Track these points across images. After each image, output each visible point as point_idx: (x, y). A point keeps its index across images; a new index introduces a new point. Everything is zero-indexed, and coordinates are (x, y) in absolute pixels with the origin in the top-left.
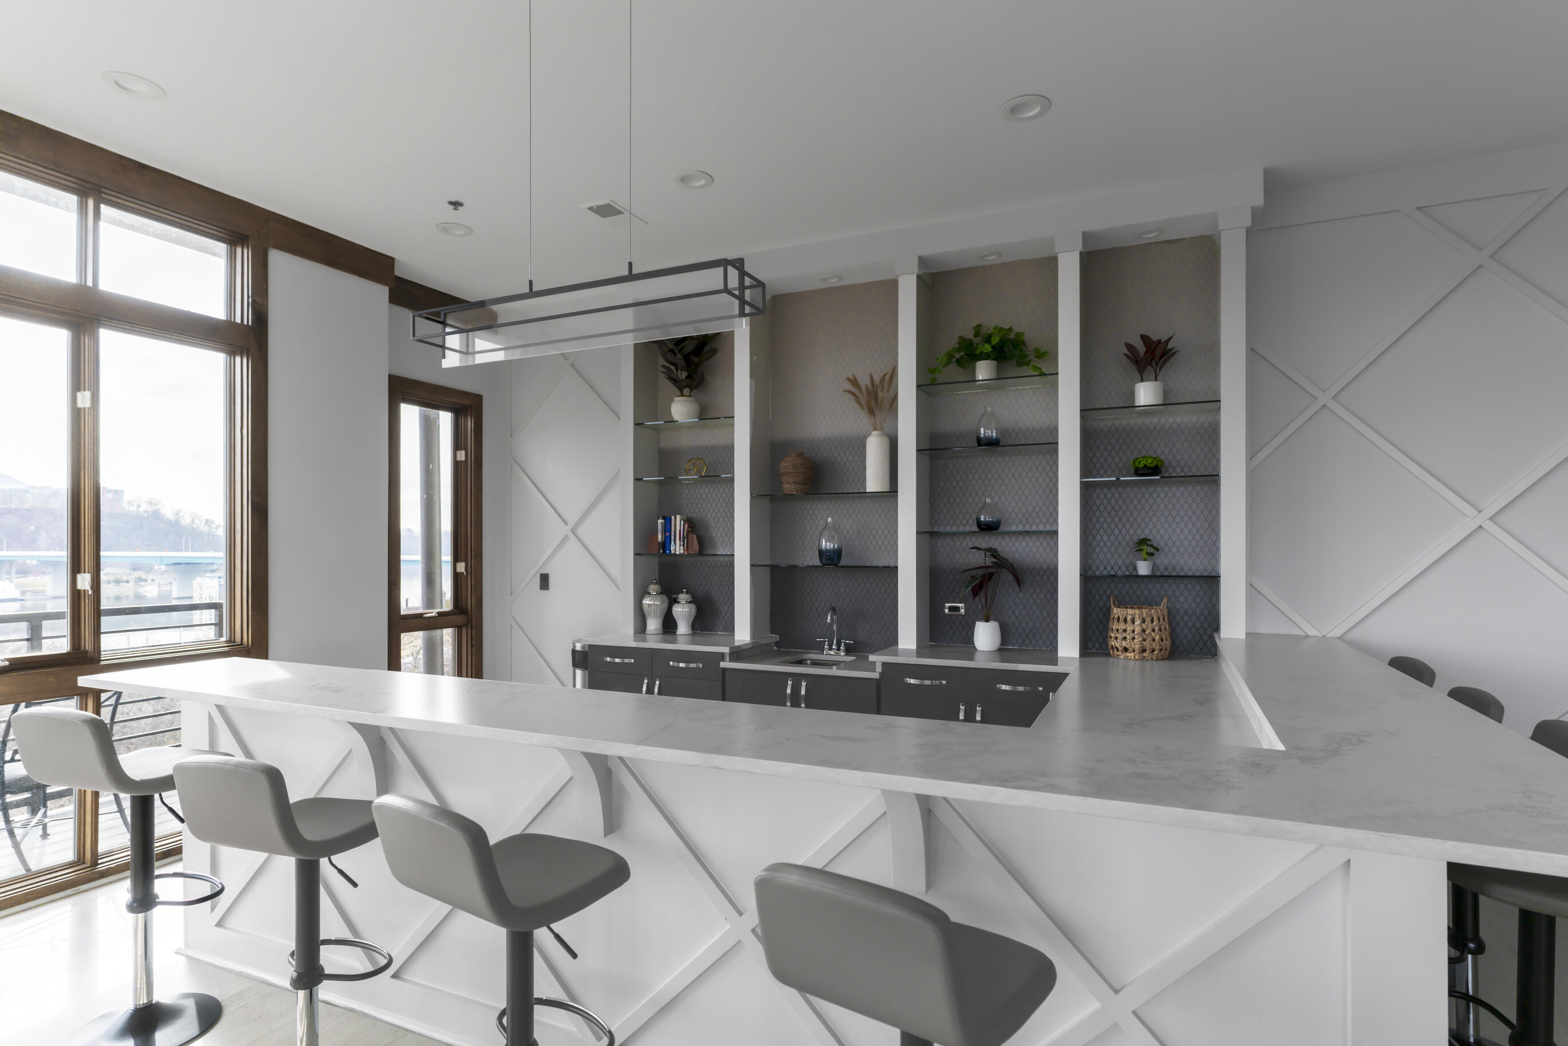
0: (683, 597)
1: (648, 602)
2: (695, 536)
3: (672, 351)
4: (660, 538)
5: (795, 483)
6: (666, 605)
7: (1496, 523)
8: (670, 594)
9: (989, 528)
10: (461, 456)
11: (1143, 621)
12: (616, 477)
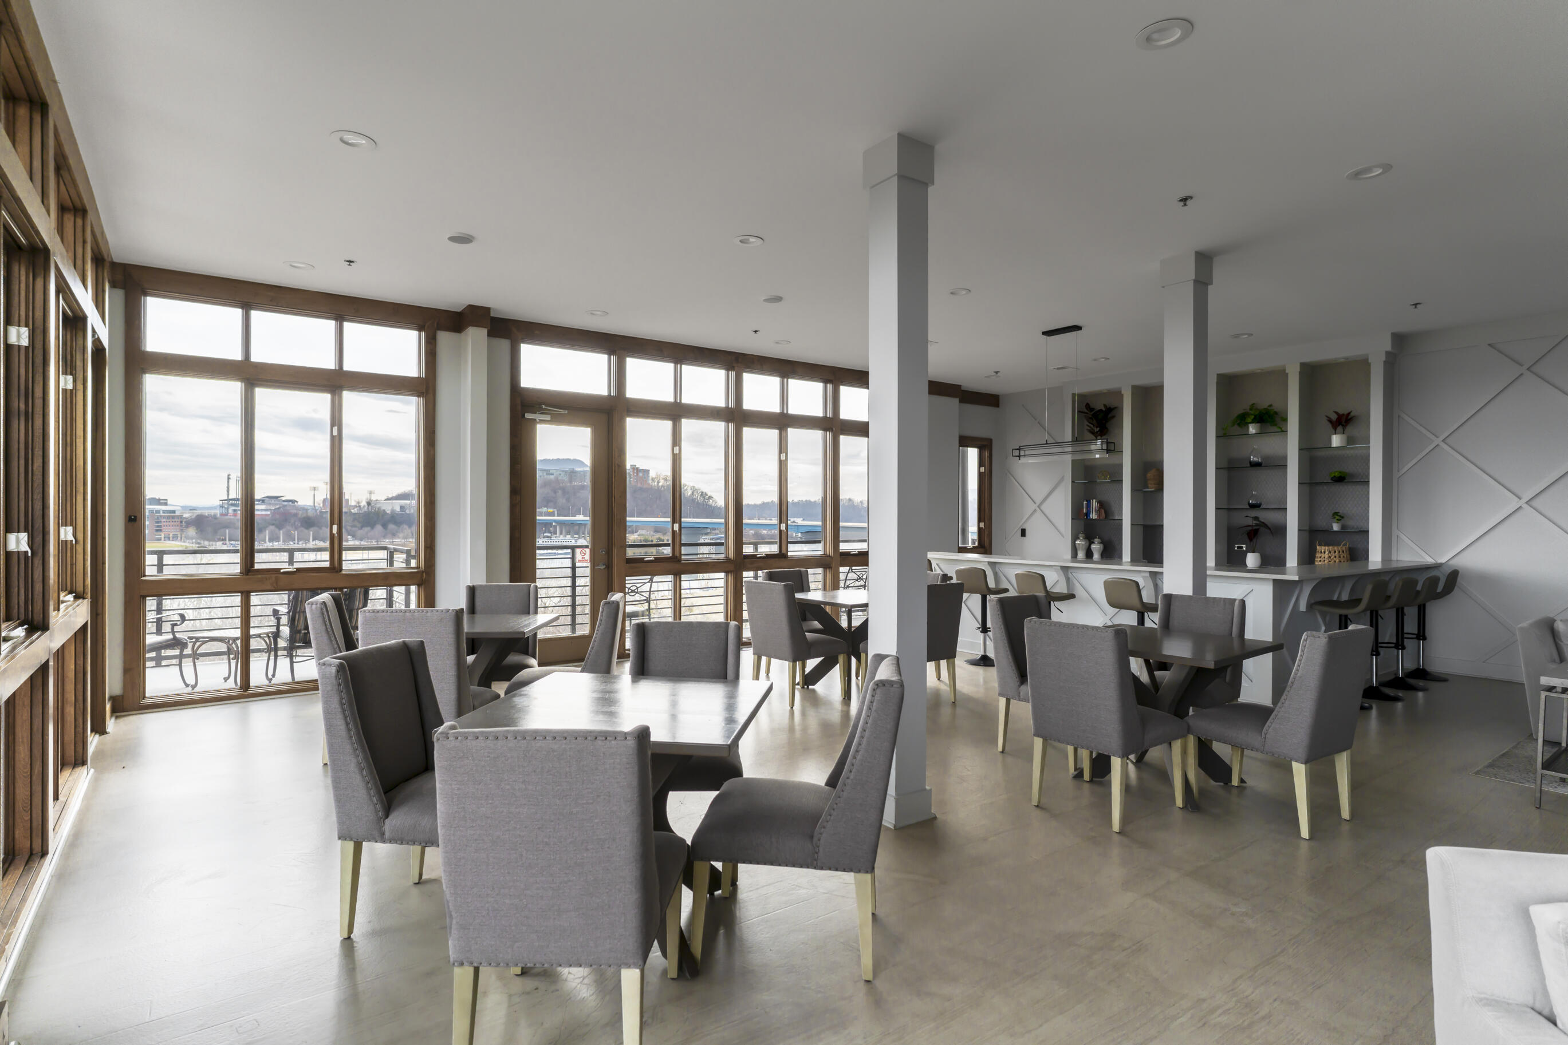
0: (1097, 540)
1: (1078, 543)
2: (1103, 511)
3: (1090, 418)
4: (1085, 511)
5: (1155, 484)
6: (1088, 544)
7: (1529, 505)
8: (1090, 539)
9: (1253, 506)
10: (982, 469)
11: (1330, 552)
12: (1062, 479)
